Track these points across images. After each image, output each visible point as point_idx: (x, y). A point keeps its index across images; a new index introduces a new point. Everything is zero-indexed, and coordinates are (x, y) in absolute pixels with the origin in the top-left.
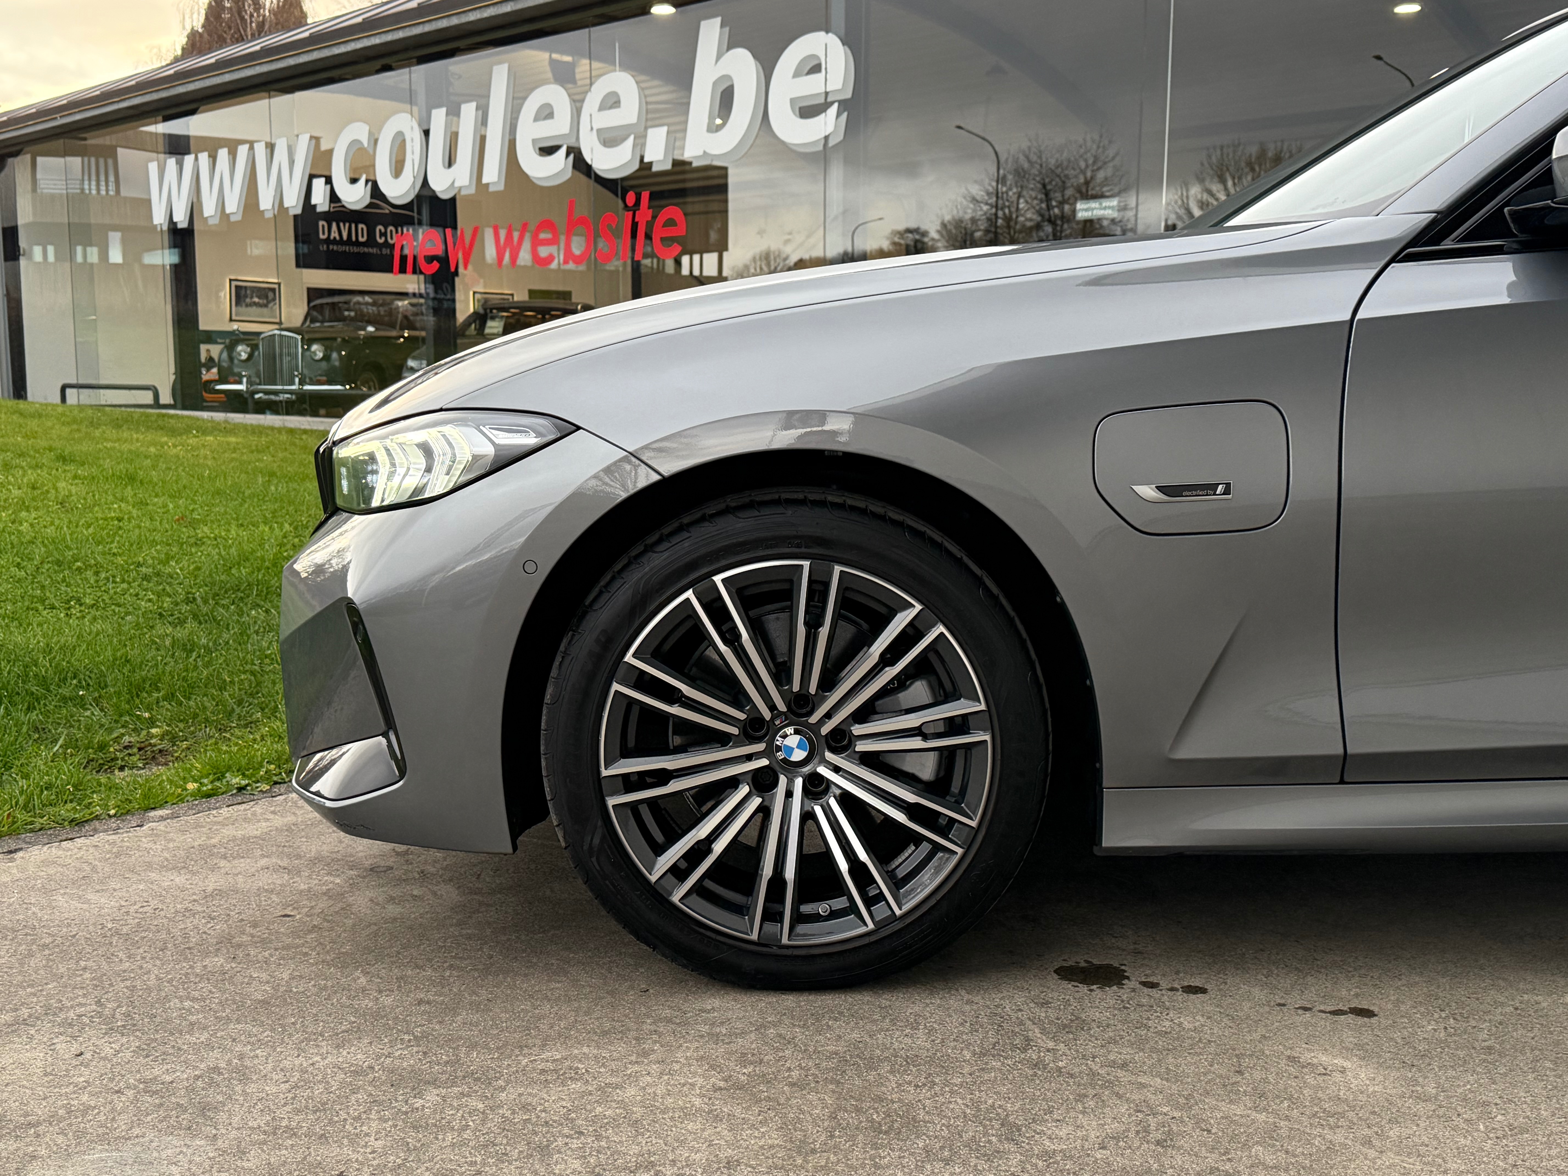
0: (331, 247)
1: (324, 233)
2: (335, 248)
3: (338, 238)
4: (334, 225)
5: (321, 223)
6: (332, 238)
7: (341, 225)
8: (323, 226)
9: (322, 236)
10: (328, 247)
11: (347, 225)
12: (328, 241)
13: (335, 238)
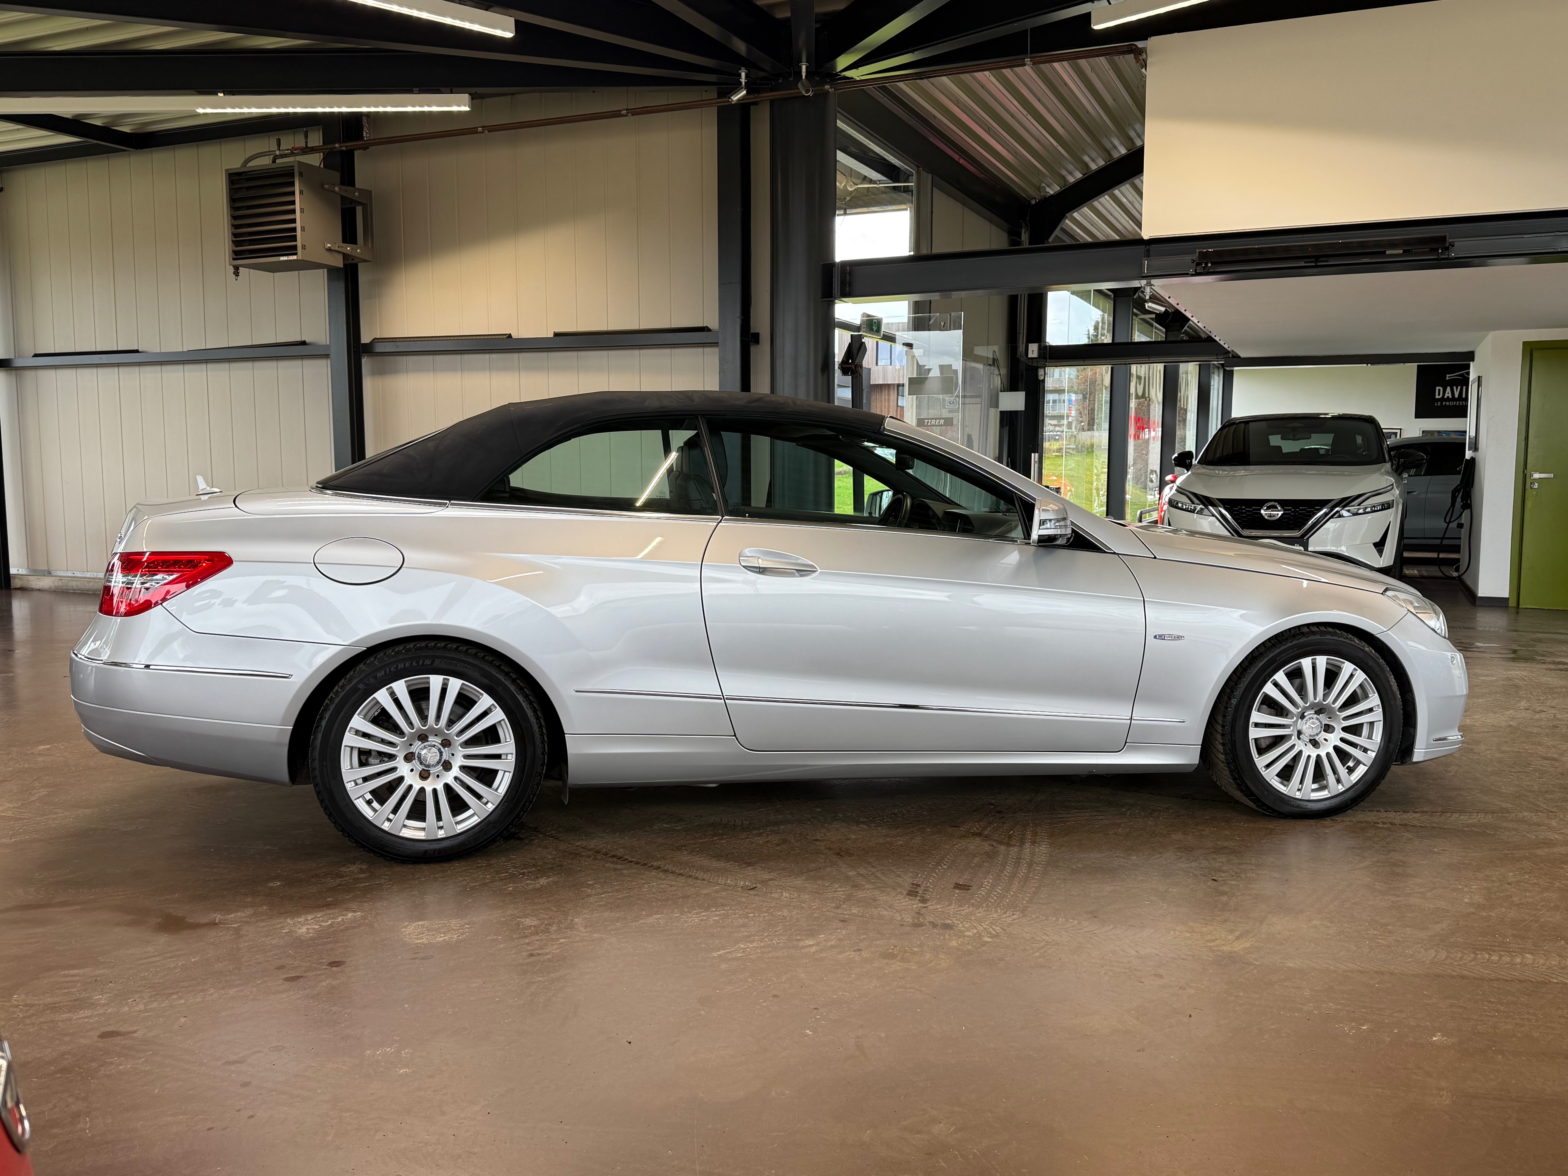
0: (1444, 403)
1: (1439, 395)
2: (1448, 403)
3: (1450, 397)
4: (1449, 388)
5: (1437, 388)
6: (1446, 397)
7: (1455, 387)
8: (1439, 390)
9: (1437, 397)
10: (1441, 404)
11: (1459, 387)
12: (1442, 399)
13: (1448, 397)
